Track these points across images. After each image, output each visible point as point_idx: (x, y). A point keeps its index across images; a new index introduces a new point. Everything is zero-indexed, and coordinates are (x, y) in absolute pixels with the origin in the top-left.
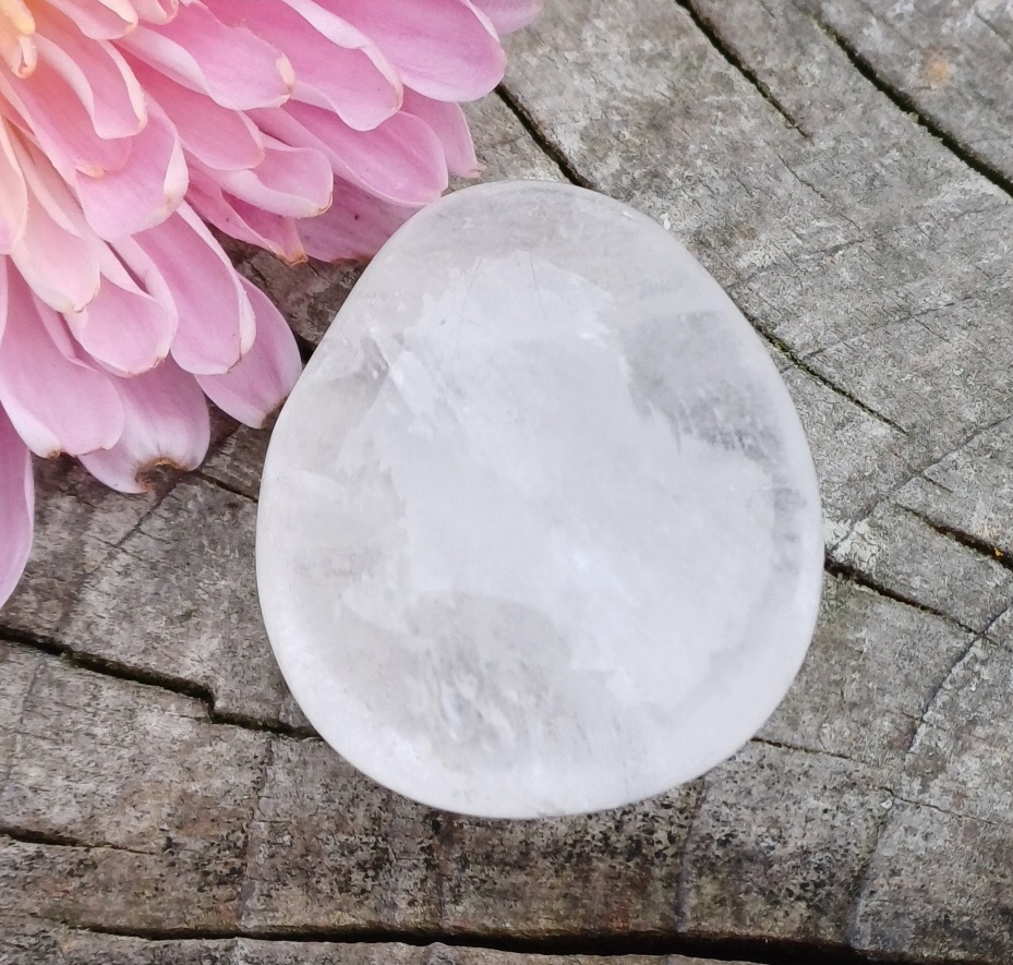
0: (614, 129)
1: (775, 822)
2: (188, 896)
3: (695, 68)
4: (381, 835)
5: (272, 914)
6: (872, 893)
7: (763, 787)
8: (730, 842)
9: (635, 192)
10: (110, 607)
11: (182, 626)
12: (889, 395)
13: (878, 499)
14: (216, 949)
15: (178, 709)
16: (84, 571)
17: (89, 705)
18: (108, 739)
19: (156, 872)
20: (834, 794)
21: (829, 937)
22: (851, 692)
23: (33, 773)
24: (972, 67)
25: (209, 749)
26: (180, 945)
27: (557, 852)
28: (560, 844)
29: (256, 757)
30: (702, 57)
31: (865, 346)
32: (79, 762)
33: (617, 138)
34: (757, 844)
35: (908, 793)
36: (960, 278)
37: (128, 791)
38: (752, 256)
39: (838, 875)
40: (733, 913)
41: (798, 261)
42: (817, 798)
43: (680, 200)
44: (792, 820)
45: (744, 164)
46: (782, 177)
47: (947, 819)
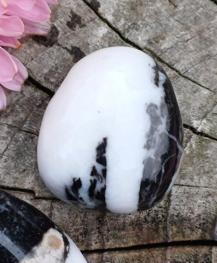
0: (121, 11)
1: (190, 208)
4: (85, 225)
7: (186, 199)
8: (179, 216)
9: (130, 30)
10: (3, 171)
11: (23, 174)
12: (208, 81)
15: (26, 197)
20: (206, 198)
21: (208, 238)
22: (206, 169)
27: (133, 224)
28: (134, 221)
29: (48, 208)
31: (199, 68)
33: (122, 14)
34: (186, 215)
38: (165, 45)
39: (209, 220)
40: (182, 235)
41: (178, 45)
42: (201, 200)
43: (143, 31)
44: (195, 207)
45: (159, 17)
46: (170, 20)
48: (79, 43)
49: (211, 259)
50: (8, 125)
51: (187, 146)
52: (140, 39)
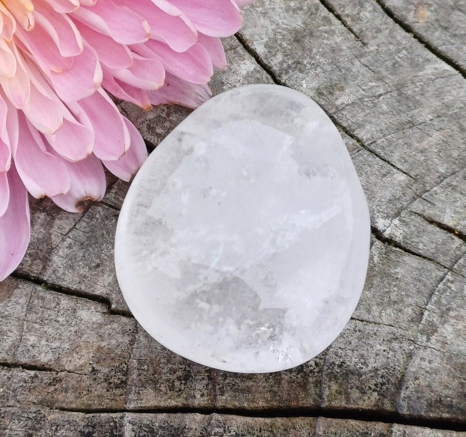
0: (279, 42)
1: (362, 356)
2: (102, 394)
3: (314, 14)
4: (187, 364)
5: (140, 402)
6: (407, 388)
7: (357, 340)
8: (343, 366)
9: (289, 70)
10: (64, 263)
11: (96, 271)
12: (406, 161)
13: (402, 209)
14: (116, 418)
15: (95, 308)
16: (51, 246)
17: (56, 307)
18: (65, 323)
19: (88, 383)
20: (388, 343)
21: (388, 408)
22: (394, 297)
23: (32, 339)
24: (437, 12)
25: (110, 327)
26: (99, 416)
29: (130, 330)
30: (317, 9)
31: (394, 139)
32: (52, 333)
33: (280, 46)
34: (355, 366)
35: (421, 342)
36: (435, 108)
37: (74, 346)
38: (343, 99)
39: (391, 379)
40: (345, 398)
41: (363, 101)
42: (380, 345)
43: (310, 74)
44: (370, 355)
45: (337, 57)
46: (355, 63)
47: (439, 353)
52: (305, 86)
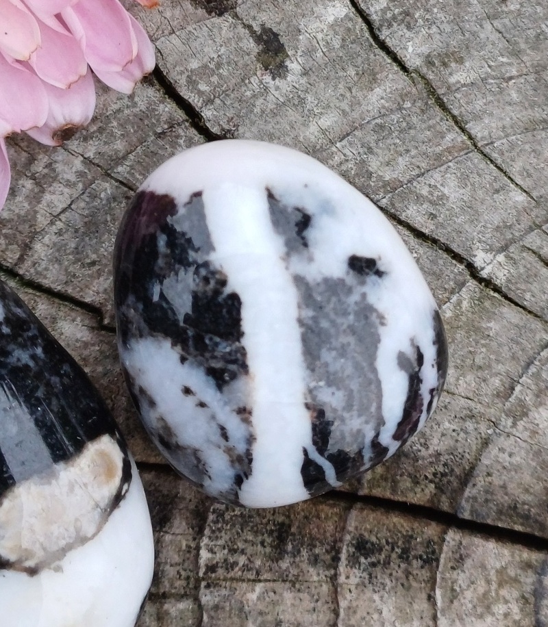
6: (474, 485)
9: (394, 23)
10: (49, 254)
11: (89, 270)
12: (529, 175)
13: (513, 241)
15: (82, 321)
16: (35, 229)
20: (461, 421)
21: (445, 508)
22: (479, 360)
31: (519, 143)
34: (411, 447)
35: (504, 427)
38: (459, 76)
39: (456, 470)
40: (392, 486)
41: (486, 83)
42: (450, 423)
43: (421, 34)
44: (433, 434)
45: (462, 14)
46: (485, 26)
47: (524, 445)
48: (279, 23)
49: (440, 554)
50: (85, 158)
51: (451, 301)
52: (410, 50)
